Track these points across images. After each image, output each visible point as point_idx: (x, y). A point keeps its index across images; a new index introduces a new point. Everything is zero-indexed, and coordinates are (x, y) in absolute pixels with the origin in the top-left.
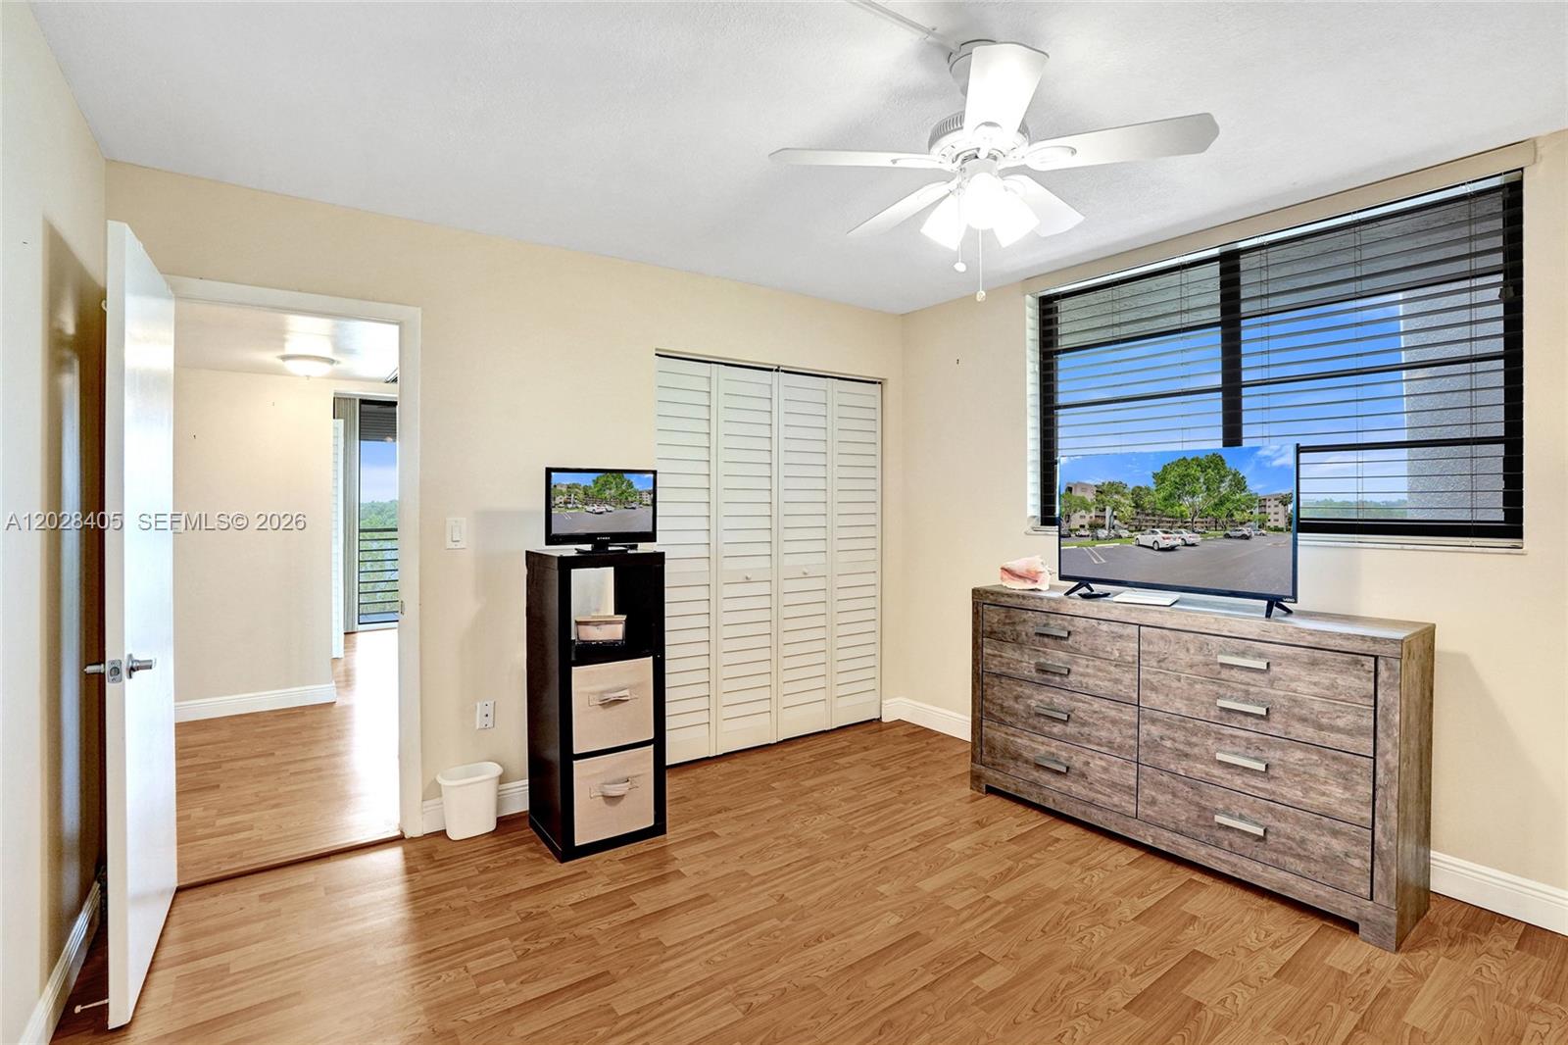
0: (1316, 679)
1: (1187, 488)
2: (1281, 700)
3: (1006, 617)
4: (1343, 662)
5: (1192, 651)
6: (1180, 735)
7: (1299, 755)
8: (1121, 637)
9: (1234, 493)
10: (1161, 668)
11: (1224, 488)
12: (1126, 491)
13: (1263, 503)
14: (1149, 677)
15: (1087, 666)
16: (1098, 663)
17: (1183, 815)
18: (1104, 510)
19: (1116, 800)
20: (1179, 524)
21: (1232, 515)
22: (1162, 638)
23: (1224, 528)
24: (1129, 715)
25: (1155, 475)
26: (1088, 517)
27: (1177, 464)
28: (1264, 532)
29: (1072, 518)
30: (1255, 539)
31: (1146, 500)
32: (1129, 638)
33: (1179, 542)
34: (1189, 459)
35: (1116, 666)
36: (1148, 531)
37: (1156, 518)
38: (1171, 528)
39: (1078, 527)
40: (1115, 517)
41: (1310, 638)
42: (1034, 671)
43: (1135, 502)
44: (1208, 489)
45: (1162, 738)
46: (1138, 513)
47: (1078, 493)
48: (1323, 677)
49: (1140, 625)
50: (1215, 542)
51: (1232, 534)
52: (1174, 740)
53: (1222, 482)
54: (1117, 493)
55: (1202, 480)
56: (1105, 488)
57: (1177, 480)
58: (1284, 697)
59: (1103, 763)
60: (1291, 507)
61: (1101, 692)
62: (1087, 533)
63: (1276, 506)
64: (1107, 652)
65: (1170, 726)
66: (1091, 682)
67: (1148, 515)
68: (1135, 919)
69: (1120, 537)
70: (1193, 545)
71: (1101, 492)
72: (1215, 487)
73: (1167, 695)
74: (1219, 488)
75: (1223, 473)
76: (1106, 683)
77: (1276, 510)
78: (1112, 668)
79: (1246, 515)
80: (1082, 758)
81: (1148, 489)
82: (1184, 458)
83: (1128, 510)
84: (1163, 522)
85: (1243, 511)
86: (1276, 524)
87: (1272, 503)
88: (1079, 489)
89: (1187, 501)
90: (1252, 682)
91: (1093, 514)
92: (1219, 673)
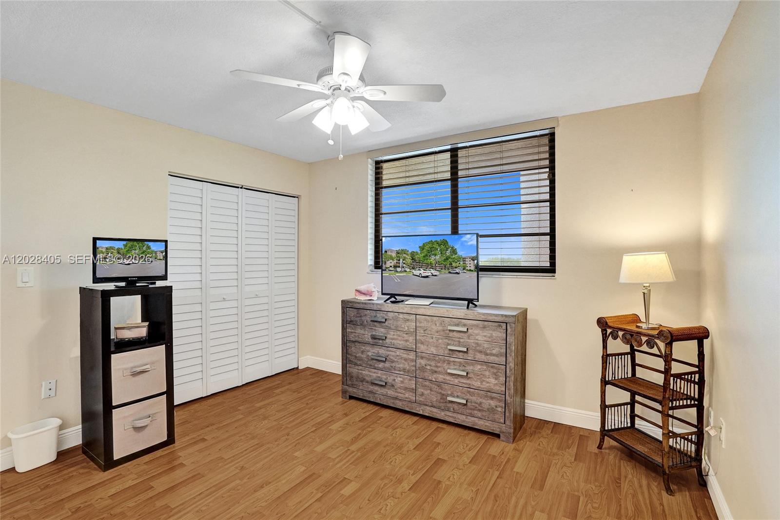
0: (485, 334)
1: (433, 253)
2: (472, 344)
3: (357, 313)
4: (495, 326)
5: (438, 325)
6: (433, 363)
7: (479, 367)
8: (408, 320)
9: (452, 255)
10: (425, 333)
11: (448, 253)
12: (408, 253)
13: (464, 260)
14: (420, 338)
15: (394, 335)
16: (399, 333)
17: (434, 398)
18: (400, 260)
19: (407, 395)
20: (430, 267)
21: (452, 264)
22: (426, 320)
23: (449, 269)
24: (412, 356)
25: (420, 247)
26: (393, 263)
27: (429, 243)
28: (465, 271)
29: (387, 263)
30: (461, 274)
31: (416, 257)
32: (411, 320)
33: (430, 274)
34: (433, 241)
35: (406, 334)
36: (417, 269)
37: (420, 264)
38: (427, 268)
39: (389, 267)
40: (404, 263)
41: (483, 317)
42: (370, 338)
43: (412, 257)
44: (441, 253)
45: (426, 365)
46: (413, 262)
47: (389, 253)
48: (487, 333)
49: (416, 315)
50: (445, 275)
51: (451, 272)
52: (430, 365)
53: (447, 250)
54: (405, 254)
55: (439, 250)
56: (400, 251)
57: (429, 249)
58: (473, 343)
59: (401, 379)
60: (476, 261)
61: (400, 347)
62: (393, 269)
63: (470, 261)
64: (403, 328)
65: (429, 360)
66: (395, 342)
67: (417, 263)
68: (414, 449)
69: (406, 271)
70: (436, 276)
71: (398, 253)
72: (444, 252)
73: (428, 345)
74: (446, 253)
75: (447, 247)
76: (402, 342)
77: (470, 262)
78: (405, 335)
79: (457, 264)
80: (392, 378)
81: (417, 252)
82: (431, 241)
83: (409, 261)
84: (423, 266)
85: (456, 262)
86: (470, 268)
87: (468, 260)
88: (389, 252)
89: (433, 257)
90: (461, 337)
91: (395, 262)
92: (448, 334)
